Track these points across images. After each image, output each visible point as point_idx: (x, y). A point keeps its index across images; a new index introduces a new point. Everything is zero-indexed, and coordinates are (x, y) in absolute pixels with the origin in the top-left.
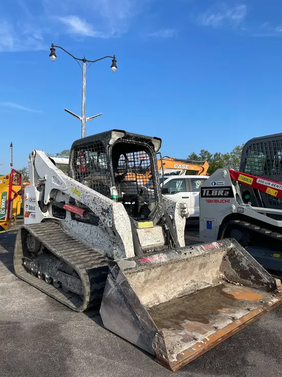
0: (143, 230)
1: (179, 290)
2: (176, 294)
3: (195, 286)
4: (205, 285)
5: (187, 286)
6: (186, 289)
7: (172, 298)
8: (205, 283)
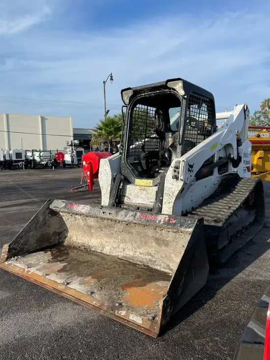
0: (138, 187)
1: (128, 253)
2: (121, 255)
3: (151, 261)
4: (165, 268)
5: (140, 255)
6: (136, 257)
7: (114, 255)
8: (168, 266)
